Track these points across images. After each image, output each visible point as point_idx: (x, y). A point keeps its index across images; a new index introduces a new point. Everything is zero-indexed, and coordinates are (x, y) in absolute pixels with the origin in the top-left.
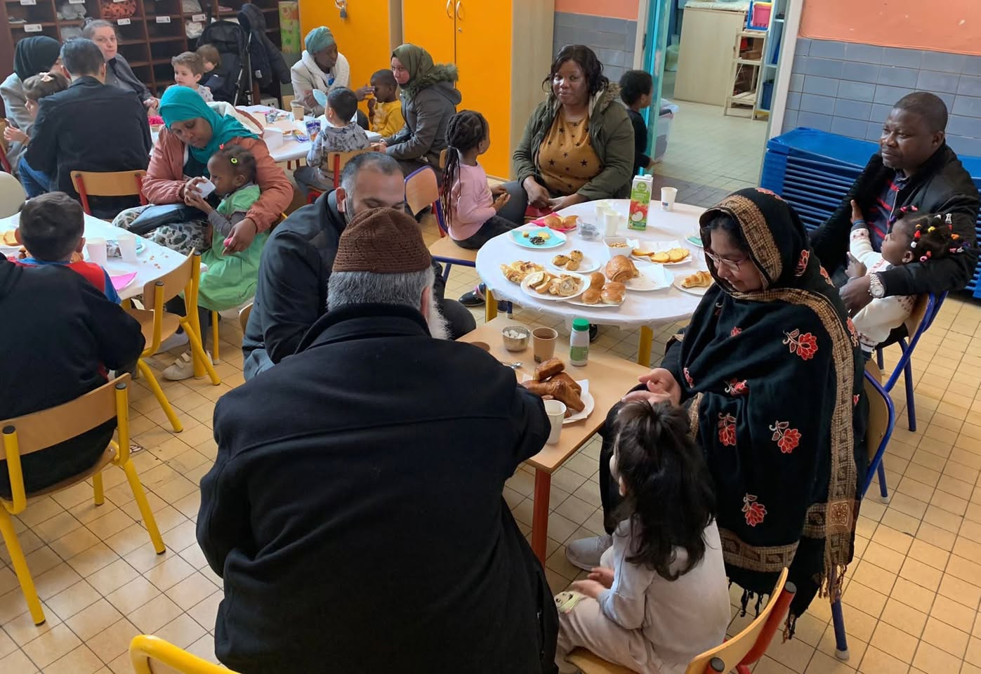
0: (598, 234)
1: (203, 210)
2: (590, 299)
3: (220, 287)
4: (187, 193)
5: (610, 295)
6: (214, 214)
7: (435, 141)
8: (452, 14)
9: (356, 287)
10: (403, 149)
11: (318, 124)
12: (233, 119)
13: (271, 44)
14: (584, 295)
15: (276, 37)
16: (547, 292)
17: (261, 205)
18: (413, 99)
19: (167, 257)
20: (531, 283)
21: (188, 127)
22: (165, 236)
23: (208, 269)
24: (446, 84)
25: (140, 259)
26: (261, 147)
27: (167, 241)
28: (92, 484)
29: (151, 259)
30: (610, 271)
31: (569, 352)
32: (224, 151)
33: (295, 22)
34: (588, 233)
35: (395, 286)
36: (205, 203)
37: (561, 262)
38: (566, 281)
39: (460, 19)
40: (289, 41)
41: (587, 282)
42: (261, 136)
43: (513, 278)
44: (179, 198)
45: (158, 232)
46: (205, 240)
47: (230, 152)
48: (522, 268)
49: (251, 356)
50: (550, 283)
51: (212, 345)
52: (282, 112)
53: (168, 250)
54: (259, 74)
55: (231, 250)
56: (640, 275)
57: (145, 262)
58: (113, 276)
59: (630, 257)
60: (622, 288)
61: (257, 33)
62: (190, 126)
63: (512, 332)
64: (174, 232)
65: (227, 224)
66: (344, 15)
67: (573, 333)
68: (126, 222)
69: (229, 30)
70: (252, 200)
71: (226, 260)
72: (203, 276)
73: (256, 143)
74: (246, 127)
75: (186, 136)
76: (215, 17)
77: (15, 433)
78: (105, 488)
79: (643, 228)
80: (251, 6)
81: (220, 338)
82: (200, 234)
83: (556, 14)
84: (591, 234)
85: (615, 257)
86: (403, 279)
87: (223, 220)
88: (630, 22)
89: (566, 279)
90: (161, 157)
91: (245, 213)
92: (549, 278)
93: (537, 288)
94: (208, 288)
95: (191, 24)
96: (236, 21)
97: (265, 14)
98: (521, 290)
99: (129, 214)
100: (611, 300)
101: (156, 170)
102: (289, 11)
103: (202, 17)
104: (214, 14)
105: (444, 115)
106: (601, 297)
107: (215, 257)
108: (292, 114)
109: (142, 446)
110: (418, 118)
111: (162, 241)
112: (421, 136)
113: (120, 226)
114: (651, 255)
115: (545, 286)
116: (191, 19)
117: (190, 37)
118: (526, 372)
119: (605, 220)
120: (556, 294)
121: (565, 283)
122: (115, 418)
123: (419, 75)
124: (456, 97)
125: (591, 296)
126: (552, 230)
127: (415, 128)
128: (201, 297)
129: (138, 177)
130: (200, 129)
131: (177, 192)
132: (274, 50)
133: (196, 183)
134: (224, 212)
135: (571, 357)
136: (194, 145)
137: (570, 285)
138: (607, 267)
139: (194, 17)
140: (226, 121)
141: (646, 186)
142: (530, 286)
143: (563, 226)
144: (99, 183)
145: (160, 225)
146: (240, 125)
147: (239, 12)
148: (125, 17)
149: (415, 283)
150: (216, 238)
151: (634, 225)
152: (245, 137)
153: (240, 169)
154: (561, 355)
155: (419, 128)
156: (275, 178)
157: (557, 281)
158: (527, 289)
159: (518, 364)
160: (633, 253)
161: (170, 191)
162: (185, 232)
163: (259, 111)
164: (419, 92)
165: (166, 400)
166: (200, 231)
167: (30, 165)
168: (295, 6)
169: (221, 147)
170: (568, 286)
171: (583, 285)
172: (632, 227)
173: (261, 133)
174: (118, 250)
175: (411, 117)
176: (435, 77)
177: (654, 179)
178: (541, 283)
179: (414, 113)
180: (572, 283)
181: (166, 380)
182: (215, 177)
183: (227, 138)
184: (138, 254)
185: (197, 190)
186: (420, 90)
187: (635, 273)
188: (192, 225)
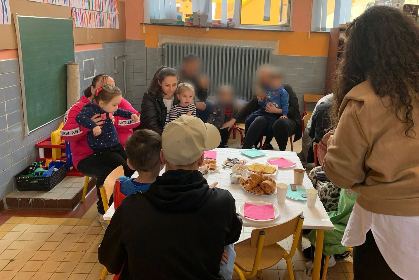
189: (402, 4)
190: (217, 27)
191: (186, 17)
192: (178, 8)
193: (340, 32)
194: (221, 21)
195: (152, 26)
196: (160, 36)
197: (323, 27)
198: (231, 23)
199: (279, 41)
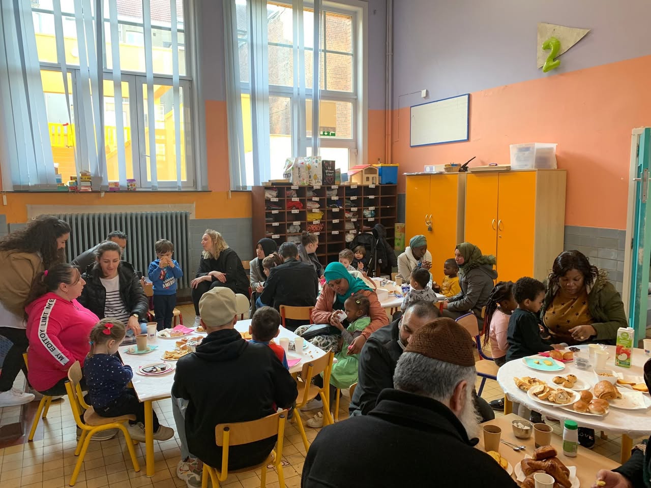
0: (590, 366)
1: (339, 328)
2: (579, 408)
3: (342, 374)
4: (332, 318)
5: (596, 407)
6: (345, 331)
7: (479, 301)
8: (495, 228)
9: (410, 363)
10: (458, 304)
11: (409, 288)
12: (361, 280)
13: (388, 245)
14: (575, 404)
15: (392, 243)
16: (547, 399)
17: (370, 328)
18: (466, 274)
19: (317, 352)
20: (535, 392)
21: (337, 283)
22: (318, 341)
23: (338, 363)
24: (488, 266)
25: (304, 352)
26: (374, 296)
27: (319, 344)
28: (260, 478)
29: (309, 353)
30: (597, 392)
31: (562, 445)
32: (354, 296)
33: (403, 234)
34: (582, 365)
35: (435, 369)
36: (341, 324)
37: (559, 381)
38: (561, 393)
39: (500, 230)
40: (398, 244)
41: (578, 397)
42: (375, 290)
43: (522, 387)
44: (328, 322)
45: (315, 339)
46: (338, 346)
47: (355, 297)
48: (530, 382)
49: (353, 414)
50: (549, 394)
51: (335, 410)
52: (389, 281)
53: (318, 349)
54: (380, 261)
55: (351, 353)
56: (622, 397)
57: (306, 354)
58: (289, 359)
59: (615, 384)
60: (607, 404)
61: (381, 239)
62: (338, 282)
63: (519, 424)
64: (323, 339)
65: (351, 338)
66: (430, 229)
67: (565, 430)
68: (301, 332)
69: (366, 238)
70: (366, 325)
71: (348, 358)
72: (335, 366)
73: (371, 294)
74: (367, 285)
75: (336, 288)
76: (361, 231)
77: (229, 431)
78: (267, 482)
79: (628, 366)
80: (380, 226)
81: (339, 407)
82: (336, 342)
83: (565, 227)
84: (584, 365)
85: (601, 382)
86: (444, 366)
87: (349, 334)
88: (620, 231)
89: (560, 391)
90: (323, 299)
91: (361, 332)
92: (548, 390)
93: (539, 396)
94: (337, 374)
95: (348, 235)
96: (371, 233)
97: (387, 230)
98: (527, 396)
99: (303, 328)
100: (596, 411)
101: (319, 306)
102: (400, 227)
103: (354, 231)
104: (360, 230)
105: (485, 285)
106: (588, 408)
107: (343, 357)
108: (395, 283)
109: (289, 462)
110: (469, 286)
111: (316, 344)
112: (469, 297)
113: (298, 334)
114: (633, 385)
115: (545, 395)
116: (349, 232)
117: (347, 242)
118: (528, 453)
119: (595, 356)
120: (553, 402)
121: (560, 394)
122: (276, 436)
123: (470, 260)
124: (494, 275)
125: (580, 406)
126: (555, 360)
127: (466, 292)
128: (332, 379)
129: (311, 309)
130: (343, 285)
131: (327, 318)
132: (390, 249)
133: (337, 313)
134: (350, 331)
135: (564, 449)
136: (339, 293)
137: (564, 396)
138: (595, 388)
139: (350, 231)
140: (357, 281)
141: (628, 335)
142: (534, 394)
143: (563, 358)
144: (292, 312)
145: (317, 335)
146: (364, 283)
147: (372, 229)
148: (317, 231)
149: (453, 373)
150: (345, 345)
151: (620, 363)
152: (366, 290)
153: (360, 307)
154: (556, 445)
155: (469, 292)
156: (379, 313)
157: (554, 392)
158: (532, 396)
159: (523, 447)
160: (618, 382)
161: (324, 317)
162: (329, 341)
163: (377, 280)
164: (470, 270)
165: (306, 439)
166: (337, 341)
167: (262, 301)
168: (403, 225)
169: (352, 294)
170: (562, 397)
171: (575, 398)
172: (619, 364)
173: (375, 288)
174: (294, 346)
175: (464, 285)
176: (480, 262)
177: (635, 331)
178: (542, 392)
179: (466, 283)
180: (566, 395)
181: (308, 426)
182: (347, 311)
183: (356, 290)
184: (304, 350)
185: (338, 317)
186: (471, 269)
187: (617, 395)
188: (333, 337)
189: (320, 160)
190: (115, 190)
191: (71, 180)
192: (56, 169)
193: (266, 190)
194: (118, 183)
195: (16, 194)
196: (29, 206)
197: (243, 185)
198: (131, 185)
199: (195, 203)
